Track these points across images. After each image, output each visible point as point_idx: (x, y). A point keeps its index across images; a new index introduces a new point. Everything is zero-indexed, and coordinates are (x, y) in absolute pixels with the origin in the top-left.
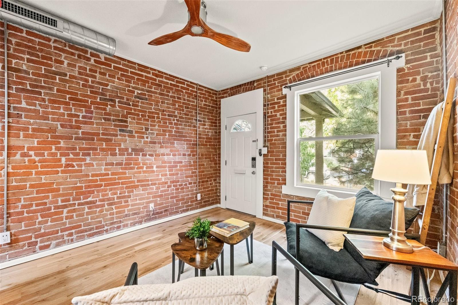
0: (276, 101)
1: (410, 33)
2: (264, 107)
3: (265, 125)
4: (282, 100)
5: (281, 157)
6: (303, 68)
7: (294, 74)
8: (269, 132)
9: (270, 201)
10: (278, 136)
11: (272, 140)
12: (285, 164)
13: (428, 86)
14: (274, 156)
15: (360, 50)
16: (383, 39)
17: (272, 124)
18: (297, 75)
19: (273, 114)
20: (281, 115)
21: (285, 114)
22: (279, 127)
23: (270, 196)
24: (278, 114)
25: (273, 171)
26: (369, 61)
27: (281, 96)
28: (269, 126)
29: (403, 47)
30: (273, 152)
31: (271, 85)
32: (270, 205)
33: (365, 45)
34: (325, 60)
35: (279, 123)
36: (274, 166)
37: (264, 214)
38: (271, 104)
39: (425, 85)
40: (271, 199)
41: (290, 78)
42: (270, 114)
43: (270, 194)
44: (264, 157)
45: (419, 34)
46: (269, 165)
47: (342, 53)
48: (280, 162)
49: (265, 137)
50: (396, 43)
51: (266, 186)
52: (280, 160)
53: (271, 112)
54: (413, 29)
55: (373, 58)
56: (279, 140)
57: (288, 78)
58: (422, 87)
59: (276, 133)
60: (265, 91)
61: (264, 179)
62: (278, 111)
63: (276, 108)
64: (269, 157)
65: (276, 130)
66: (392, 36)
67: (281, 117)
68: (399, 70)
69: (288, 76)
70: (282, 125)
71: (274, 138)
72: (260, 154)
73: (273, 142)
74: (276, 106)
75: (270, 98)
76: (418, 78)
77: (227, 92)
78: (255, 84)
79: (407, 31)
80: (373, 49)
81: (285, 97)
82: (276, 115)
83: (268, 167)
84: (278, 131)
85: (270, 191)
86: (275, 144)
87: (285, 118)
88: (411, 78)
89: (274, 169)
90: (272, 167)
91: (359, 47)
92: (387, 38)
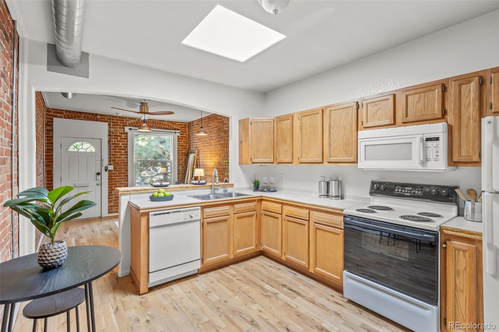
0: (118, 134)
1: (180, 123)
2: (108, 136)
3: (110, 149)
4: (124, 135)
5: (123, 172)
6: (138, 120)
7: (132, 121)
8: (113, 155)
9: (114, 203)
10: (120, 158)
11: (116, 160)
12: (127, 176)
13: (185, 145)
14: (118, 171)
15: (165, 122)
16: (173, 122)
17: (116, 149)
18: (134, 122)
19: (116, 142)
20: (122, 144)
21: (127, 144)
22: (122, 152)
23: (114, 199)
24: (120, 143)
25: (117, 181)
26: (168, 129)
27: (122, 132)
28: (113, 151)
29: (178, 128)
30: (117, 168)
31: (114, 122)
32: (114, 205)
33: (167, 121)
34: (150, 121)
35: (121, 149)
36: (118, 178)
37: (109, 213)
38: (114, 136)
39: (184, 144)
40: (114, 200)
41: (129, 122)
42: (113, 142)
43: (114, 198)
44: (108, 172)
45: (182, 125)
46: (113, 178)
47: (157, 120)
48: (122, 175)
49: (110, 158)
50: (177, 125)
51: (111, 193)
52: (122, 173)
53: (115, 141)
54: (181, 123)
55: (169, 128)
56: (121, 160)
57: (127, 122)
58: (184, 145)
59: (119, 156)
60: (109, 125)
61: (109, 187)
62: (121, 141)
63: (119, 139)
64: (113, 172)
65: (119, 154)
66: (176, 122)
67: (123, 146)
68: (178, 136)
69: (128, 121)
70: (123, 151)
71: (117, 159)
72: (106, 170)
73: (116, 161)
74: (119, 138)
75: (113, 131)
76: (183, 141)
77: (62, 113)
78: (98, 117)
79: (180, 122)
80: (169, 124)
81: (127, 133)
82: (119, 144)
83: (112, 179)
84: (120, 155)
85: (114, 195)
86: (118, 163)
87: (127, 147)
88: (181, 140)
89: (117, 180)
90: (116, 179)
91: (165, 121)
92: (174, 122)
